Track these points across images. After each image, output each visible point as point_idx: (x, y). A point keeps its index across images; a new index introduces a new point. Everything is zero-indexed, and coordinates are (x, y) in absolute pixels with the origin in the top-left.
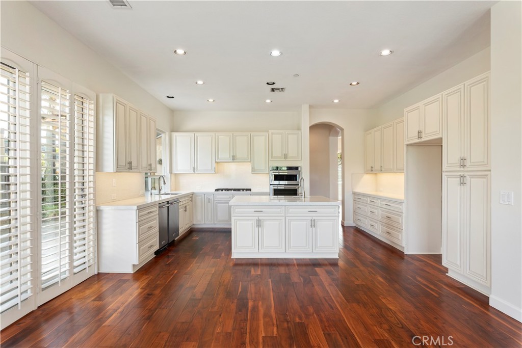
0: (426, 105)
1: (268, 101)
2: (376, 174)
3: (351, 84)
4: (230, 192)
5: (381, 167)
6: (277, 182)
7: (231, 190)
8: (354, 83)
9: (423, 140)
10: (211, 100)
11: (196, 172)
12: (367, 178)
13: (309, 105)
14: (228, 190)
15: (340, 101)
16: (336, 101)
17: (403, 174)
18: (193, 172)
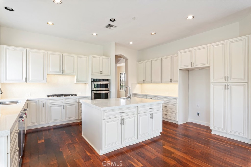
0: (196, 50)
1: (95, 34)
2: (141, 84)
3: (151, 34)
4: (61, 97)
5: (152, 80)
6: (96, 89)
7: (62, 95)
8: (153, 33)
9: (194, 67)
10: (50, 23)
11: (28, 82)
12: (138, 86)
13: (116, 43)
14: (58, 96)
15: (133, 43)
16: (131, 43)
17: (178, 84)
18: (25, 82)
